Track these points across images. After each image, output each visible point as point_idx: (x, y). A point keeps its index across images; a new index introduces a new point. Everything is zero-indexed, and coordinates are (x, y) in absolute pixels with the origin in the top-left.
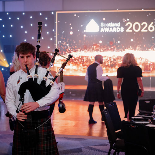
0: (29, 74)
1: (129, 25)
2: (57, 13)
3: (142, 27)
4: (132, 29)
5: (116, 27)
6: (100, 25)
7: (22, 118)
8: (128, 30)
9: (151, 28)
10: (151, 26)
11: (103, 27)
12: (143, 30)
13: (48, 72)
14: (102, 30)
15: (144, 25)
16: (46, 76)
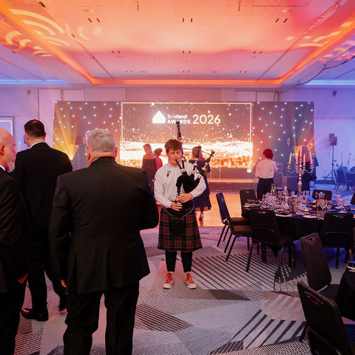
1: (196, 117)
2: (122, 103)
3: (208, 120)
4: (198, 121)
5: (183, 119)
6: (166, 116)
7: (178, 207)
8: (194, 123)
9: (217, 121)
10: (216, 119)
11: (170, 119)
12: (209, 123)
14: (169, 122)
15: (211, 117)
16: (194, 170)
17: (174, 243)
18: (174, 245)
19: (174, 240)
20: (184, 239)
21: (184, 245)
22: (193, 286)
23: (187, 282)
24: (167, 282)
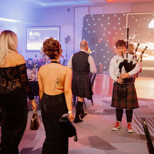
0: (123, 57)
2: (127, 14)
13: (134, 56)
17: (120, 103)
18: (120, 105)
19: (120, 101)
20: (126, 101)
21: (126, 105)
22: (130, 131)
23: (128, 128)
24: (115, 127)
